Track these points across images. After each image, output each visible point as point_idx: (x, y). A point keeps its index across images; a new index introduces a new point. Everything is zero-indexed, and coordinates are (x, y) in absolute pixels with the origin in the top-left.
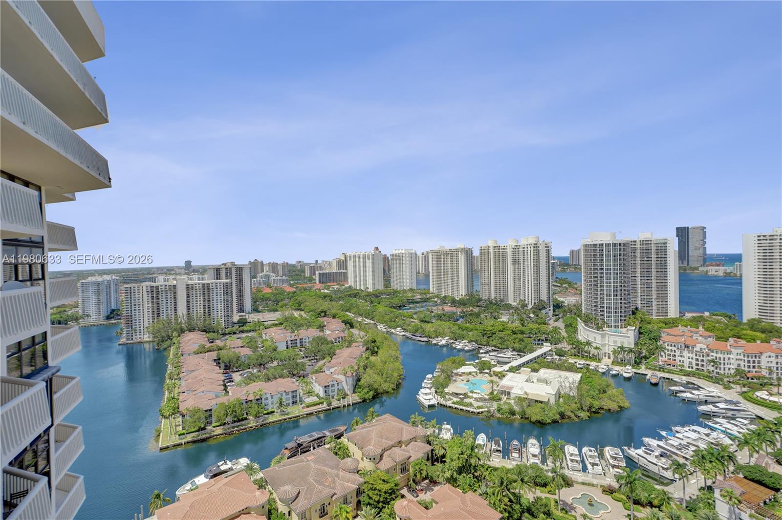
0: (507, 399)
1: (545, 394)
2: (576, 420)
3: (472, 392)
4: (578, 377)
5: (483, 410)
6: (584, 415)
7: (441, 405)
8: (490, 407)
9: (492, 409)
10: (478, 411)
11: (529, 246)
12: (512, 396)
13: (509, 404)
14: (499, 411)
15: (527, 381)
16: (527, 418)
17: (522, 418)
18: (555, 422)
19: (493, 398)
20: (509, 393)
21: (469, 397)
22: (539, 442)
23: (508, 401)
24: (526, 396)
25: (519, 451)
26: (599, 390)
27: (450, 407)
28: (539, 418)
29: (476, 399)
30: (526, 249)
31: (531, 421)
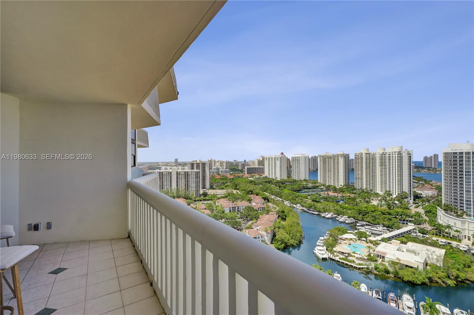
0: (382, 261)
1: (414, 262)
2: (444, 285)
3: (354, 253)
4: (443, 251)
5: (363, 266)
6: (451, 283)
7: (331, 259)
8: (369, 265)
9: (370, 267)
10: (359, 266)
11: (394, 153)
12: (386, 259)
13: (384, 265)
14: (376, 269)
15: (398, 250)
16: (400, 278)
17: (395, 277)
18: (424, 284)
19: (371, 259)
20: (383, 257)
21: (352, 256)
22: (413, 298)
23: (383, 263)
24: (398, 261)
25: (396, 302)
26: (464, 265)
27: (337, 261)
28: (410, 279)
29: (357, 258)
30: (391, 155)
31: (403, 281)
